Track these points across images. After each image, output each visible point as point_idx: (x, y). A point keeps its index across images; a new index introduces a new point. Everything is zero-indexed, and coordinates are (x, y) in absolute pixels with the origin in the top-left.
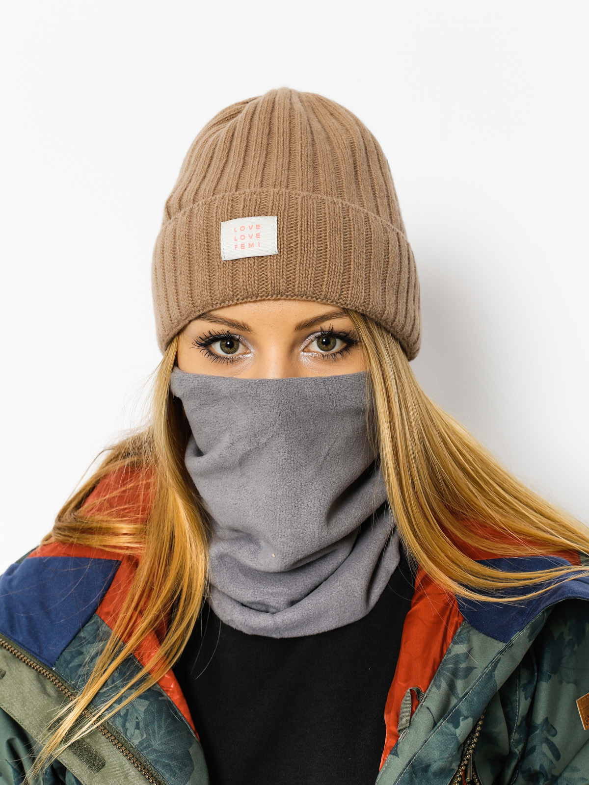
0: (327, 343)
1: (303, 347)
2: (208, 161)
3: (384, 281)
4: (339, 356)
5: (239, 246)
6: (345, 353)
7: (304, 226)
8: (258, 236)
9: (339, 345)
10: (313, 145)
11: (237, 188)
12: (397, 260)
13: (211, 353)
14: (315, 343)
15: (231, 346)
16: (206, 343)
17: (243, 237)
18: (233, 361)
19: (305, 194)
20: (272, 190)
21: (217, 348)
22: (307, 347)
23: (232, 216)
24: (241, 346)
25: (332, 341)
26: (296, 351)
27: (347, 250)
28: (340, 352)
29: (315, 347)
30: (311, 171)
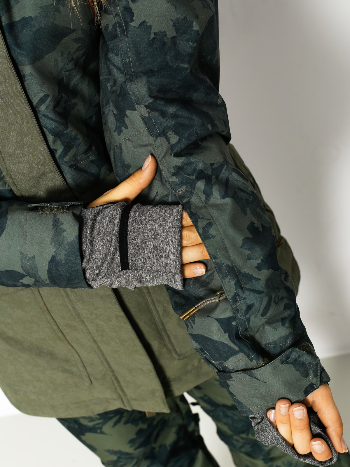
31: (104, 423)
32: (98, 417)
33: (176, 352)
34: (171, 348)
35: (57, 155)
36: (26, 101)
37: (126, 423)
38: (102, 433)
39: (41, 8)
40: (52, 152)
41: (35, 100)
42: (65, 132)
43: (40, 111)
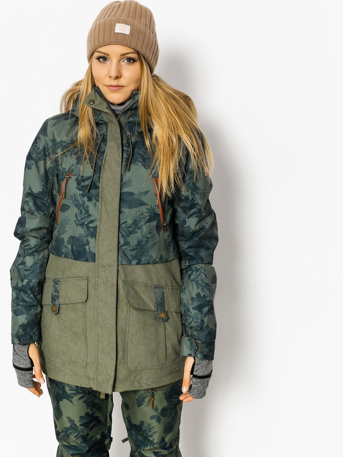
0: (129, 60)
1: (122, 61)
2: (112, 10)
3: (150, 50)
4: (131, 64)
5: (120, 30)
6: (133, 63)
7: (136, 30)
8: (125, 29)
9: (132, 61)
10: (141, 13)
11: (121, 16)
12: (154, 46)
13: (100, 61)
14: (126, 60)
15: (105, 59)
16: (99, 58)
17: (121, 28)
18: (105, 63)
19: (137, 23)
20: (130, 20)
21: (101, 60)
22: (124, 61)
23: (119, 22)
24: (107, 60)
25: (130, 60)
26: (120, 62)
27: (144, 39)
28: (132, 63)
29: (126, 61)
30: (139, 19)
31: (75, 395)
32: (75, 388)
33: (127, 365)
34: (126, 361)
35: (120, 245)
36: (118, 220)
37: (84, 402)
38: (71, 402)
39: (139, 192)
40: (119, 243)
41: (122, 222)
42: (127, 238)
43: (121, 226)
